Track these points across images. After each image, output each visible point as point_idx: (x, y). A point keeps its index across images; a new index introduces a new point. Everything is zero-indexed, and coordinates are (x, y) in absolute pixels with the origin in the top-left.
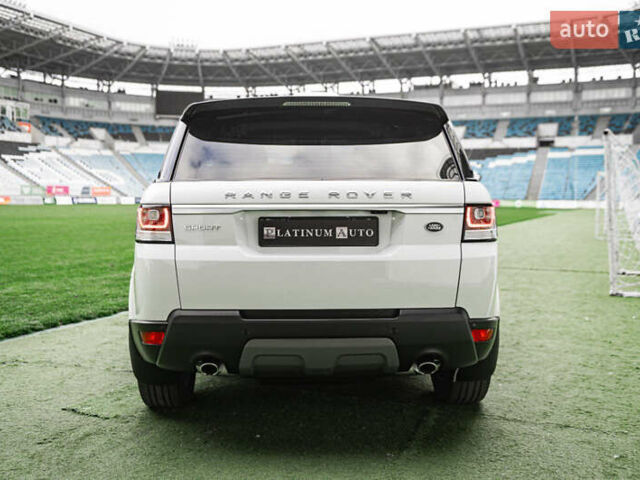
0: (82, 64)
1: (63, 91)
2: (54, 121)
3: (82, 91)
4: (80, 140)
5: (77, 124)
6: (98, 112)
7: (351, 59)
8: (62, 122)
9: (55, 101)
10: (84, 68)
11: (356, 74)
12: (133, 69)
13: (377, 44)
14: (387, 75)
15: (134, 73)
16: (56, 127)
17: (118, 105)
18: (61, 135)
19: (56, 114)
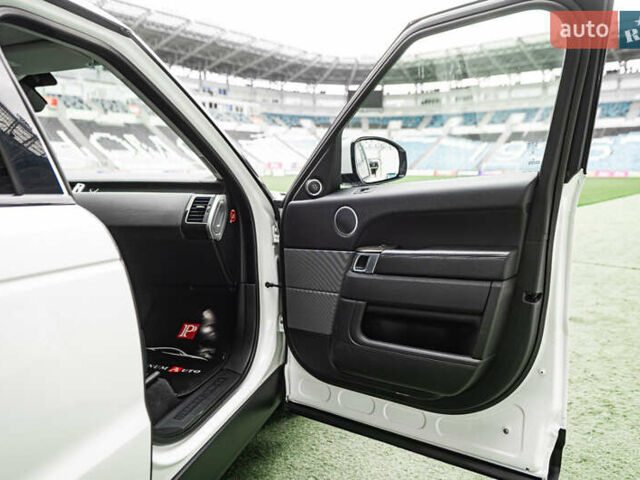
0: (295, 73)
1: (282, 93)
2: (276, 115)
3: (295, 93)
4: (293, 129)
5: (292, 117)
6: (307, 108)
7: (500, 57)
8: (281, 117)
9: (277, 101)
10: (296, 76)
11: (505, 68)
12: (331, 74)
13: (523, 42)
14: (531, 67)
15: (332, 78)
16: (278, 120)
17: (321, 102)
18: (280, 125)
19: (276, 110)
